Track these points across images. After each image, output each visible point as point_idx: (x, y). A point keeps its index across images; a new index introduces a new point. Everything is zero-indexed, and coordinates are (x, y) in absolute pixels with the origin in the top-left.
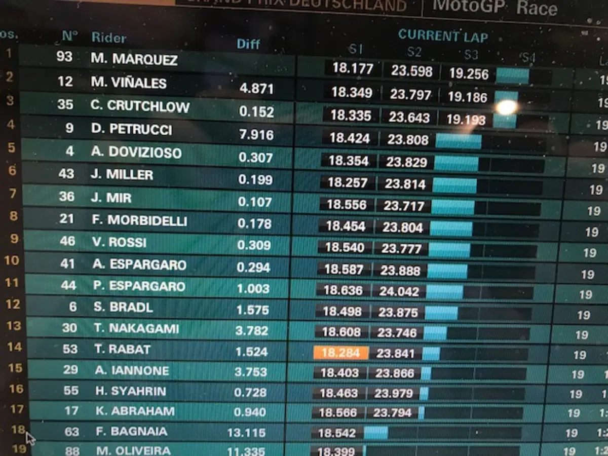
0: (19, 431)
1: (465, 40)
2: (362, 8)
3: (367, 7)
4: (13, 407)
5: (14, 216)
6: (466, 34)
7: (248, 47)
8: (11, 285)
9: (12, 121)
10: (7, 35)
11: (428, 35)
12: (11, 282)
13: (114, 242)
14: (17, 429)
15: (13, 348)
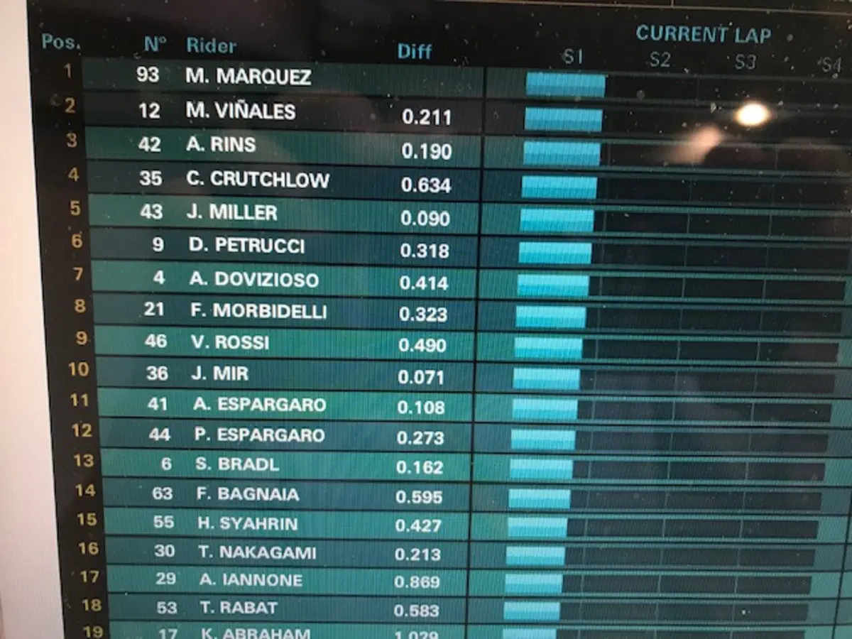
0: (93, 608)
1: (737, 40)
4: (84, 573)
5: (80, 306)
6: (738, 30)
7: (414, 57)
8: (78, 404)
9: (75, 170)
10: (65, 44)
11: (682, 33)
12: (78, 399)
13: (222, 341)
14: (90, 605)
15: (83, 491)
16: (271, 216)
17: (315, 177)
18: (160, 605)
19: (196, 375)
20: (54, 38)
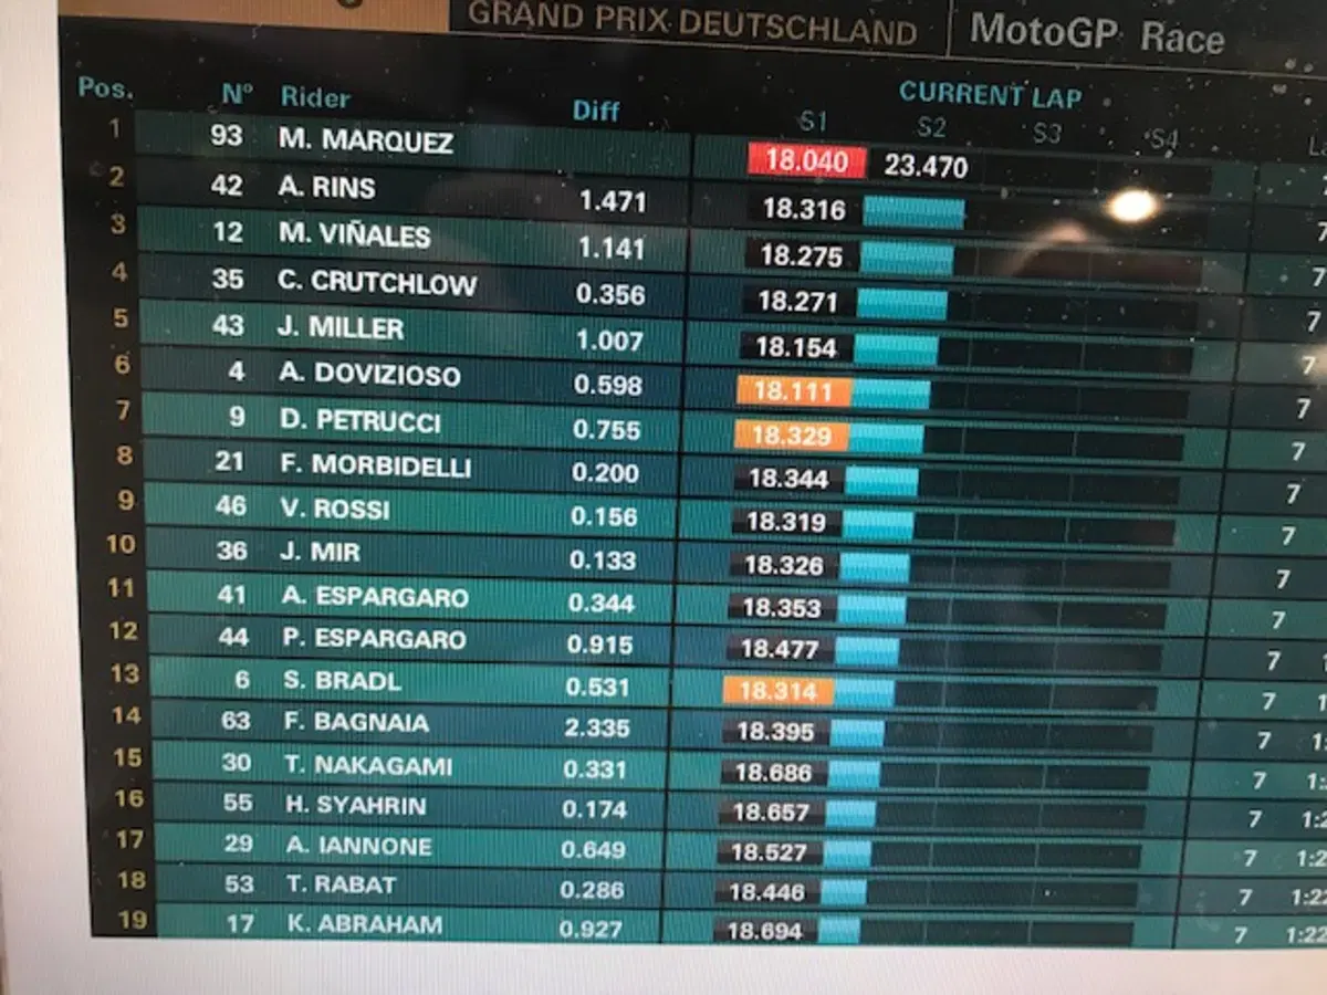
0: (134, 884)
1: (1035, 104)
2: (826, 38)
3: (836, 38)
4: (122, 834)
5: (125, 455)
6: (1037, 91)
7: (595, 117)
8: (119, 594)
9: (121, 266)
10: (111, 91)
11: (960, 93)
12: (119, 587)
13: (324, 508)
14: (129, 879)
15: (124, 718)
16: (395, 334)
17: (457, 281)
18: (230, 880)
19: (287, 553)
20: (96, 83)
